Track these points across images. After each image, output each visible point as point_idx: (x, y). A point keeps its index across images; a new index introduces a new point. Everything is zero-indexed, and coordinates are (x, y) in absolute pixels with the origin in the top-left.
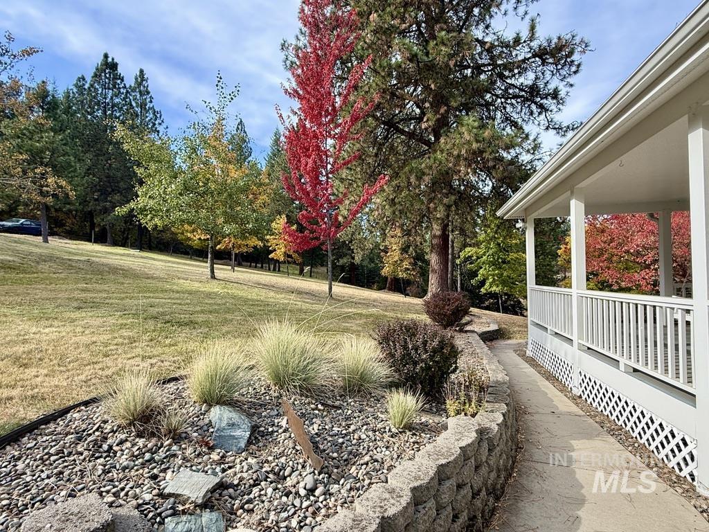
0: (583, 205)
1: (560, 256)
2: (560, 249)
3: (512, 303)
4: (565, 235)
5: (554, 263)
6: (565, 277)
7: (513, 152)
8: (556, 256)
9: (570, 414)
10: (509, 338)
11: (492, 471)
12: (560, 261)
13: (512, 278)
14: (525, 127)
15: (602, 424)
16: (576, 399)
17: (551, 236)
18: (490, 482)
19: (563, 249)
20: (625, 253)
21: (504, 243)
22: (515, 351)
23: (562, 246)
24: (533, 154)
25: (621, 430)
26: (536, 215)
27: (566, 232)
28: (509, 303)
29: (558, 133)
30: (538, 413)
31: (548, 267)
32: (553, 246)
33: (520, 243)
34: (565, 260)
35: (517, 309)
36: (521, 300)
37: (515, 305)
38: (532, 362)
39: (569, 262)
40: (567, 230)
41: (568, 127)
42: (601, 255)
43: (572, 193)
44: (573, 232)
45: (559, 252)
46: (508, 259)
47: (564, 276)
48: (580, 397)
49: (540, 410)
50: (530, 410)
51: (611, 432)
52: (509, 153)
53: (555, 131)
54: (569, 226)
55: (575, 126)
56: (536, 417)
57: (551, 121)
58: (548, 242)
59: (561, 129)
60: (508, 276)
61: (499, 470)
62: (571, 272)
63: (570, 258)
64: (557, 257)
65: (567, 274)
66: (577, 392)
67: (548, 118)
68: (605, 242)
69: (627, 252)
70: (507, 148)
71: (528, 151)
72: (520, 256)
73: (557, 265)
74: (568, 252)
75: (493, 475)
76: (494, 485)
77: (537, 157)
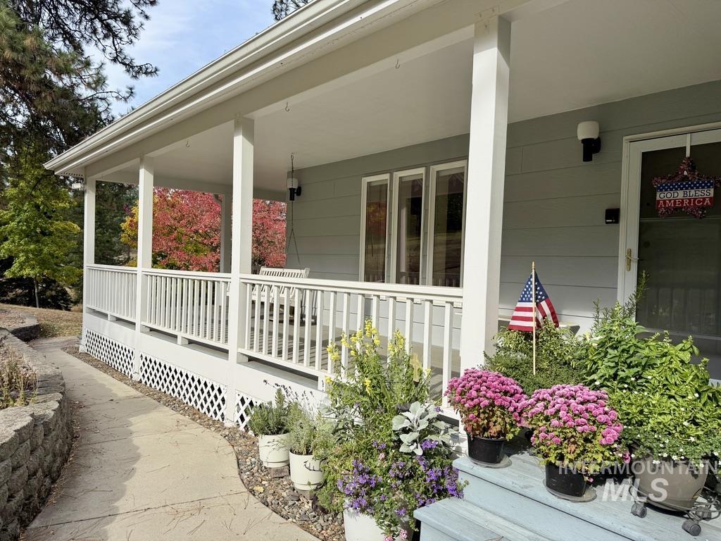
0: (152, 177)
1: (123, 231)
2: (125, 221)
3: (54, 293)
4: (131, 204)
5: (114, 239)
6: (129, 258)
7: (66, 80)
8: (118, 230)
9: (129, 398)
10: (53, 336)
11: (48, 455)
12: (124, 238)
13: (57, 257)
14: (84, 46)
15: (159, 400)
16: (136, 385)
17: (114, 205)
18: (46, 464)
19: (128, 222)
20: (195, 233)
21: (46, 205)
22: (64, 349)
23: (126, 219)
24: (95, 89)
25: (175, 400)
26: (99, 176)
27: (133, 201)
28: (48, 293)
29: (128, 71)
30: (95, 404)
31: (107, 245)
32: (115, 216)
33: (70, 208)
34: (129, 236)
35: (61, 303)
36: (67, 289)
37: (57, 296)
38: (86, 357)
39: (135, 239)
40: (133, 198)
41: (141, 68)
42: (170, 232)
43: (142, 160)
44: (141, 202)
45: (123, 225)
46: (51, 229)
47: (127, 257)
48: (141, 381)
49: (97, 402)
50: (85, 404)
51: (167, 404)
52: (61, 79)
53: (124, 68)
54: (137, 193)
55: (149, 70)
56: (92, 408)
57: (120, 52)
58: (109, 211)
59: (132, 67)
60: (50, 254)
61: (54, 455)
62: (136, 252)
63: (137, 235)
64: (119, 232)
65: (131, 255)
66: (137, 377)
67: (117, 46)
68: (175, 219)
69: (196, 232)
70: (59, 72)
71: (89, 85)
72: (70, 226)
73: (119, 243)
74: (134, 226)
75: (49, 458)
76: (50, 468)
77: (100, 95)
